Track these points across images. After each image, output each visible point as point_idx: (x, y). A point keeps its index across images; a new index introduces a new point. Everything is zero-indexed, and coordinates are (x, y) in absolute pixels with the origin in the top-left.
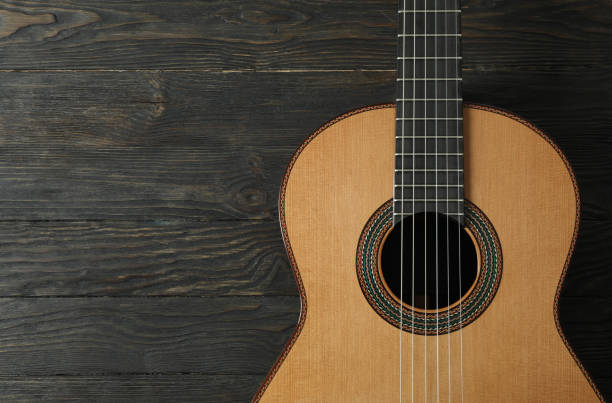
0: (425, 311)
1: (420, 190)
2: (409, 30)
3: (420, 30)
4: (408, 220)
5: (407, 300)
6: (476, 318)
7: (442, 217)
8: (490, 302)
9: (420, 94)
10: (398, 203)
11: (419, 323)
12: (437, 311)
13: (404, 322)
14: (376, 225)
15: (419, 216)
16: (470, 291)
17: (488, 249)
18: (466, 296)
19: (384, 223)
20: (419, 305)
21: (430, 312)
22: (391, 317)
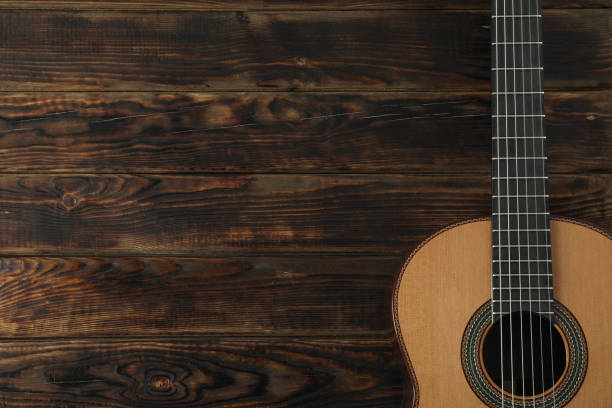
0: (524, 398)
1: (515, 292)
2: (503, 154)
4: (506, 318)
5: (508, 389)
6: (567, 403)
7: (536, 316)
8: (579, 389)
9: (513, 209)
10: (497, 304)
12: (534, 397)
14: (477, 323)
16: (561, 379)
17: (575, 343)
18: (558, 383)
19: (484, 320)
20: (518, 393)
21: (528, 398)
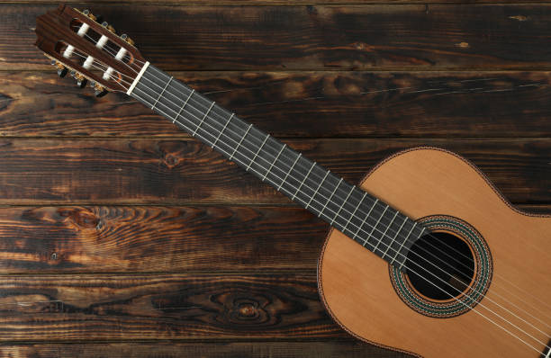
0: (470, 287)
1: (394, 245)
3: (297, 185)
4: (407, 263)
5: (456, 294)
6: (492, 260)
7: (419, 242)
8: (487, 245)
9: (336, 209)
11: (475, 296)
12: (473, 280)
13: (468, 304)
14: (399, 285)
15: (410, 255)
16: (473, 253)
17: (454, 227)
18: (475, 257)
19: (400, 279)
20: (463, 289)
21: (471, 284)
22: (461, 311)
